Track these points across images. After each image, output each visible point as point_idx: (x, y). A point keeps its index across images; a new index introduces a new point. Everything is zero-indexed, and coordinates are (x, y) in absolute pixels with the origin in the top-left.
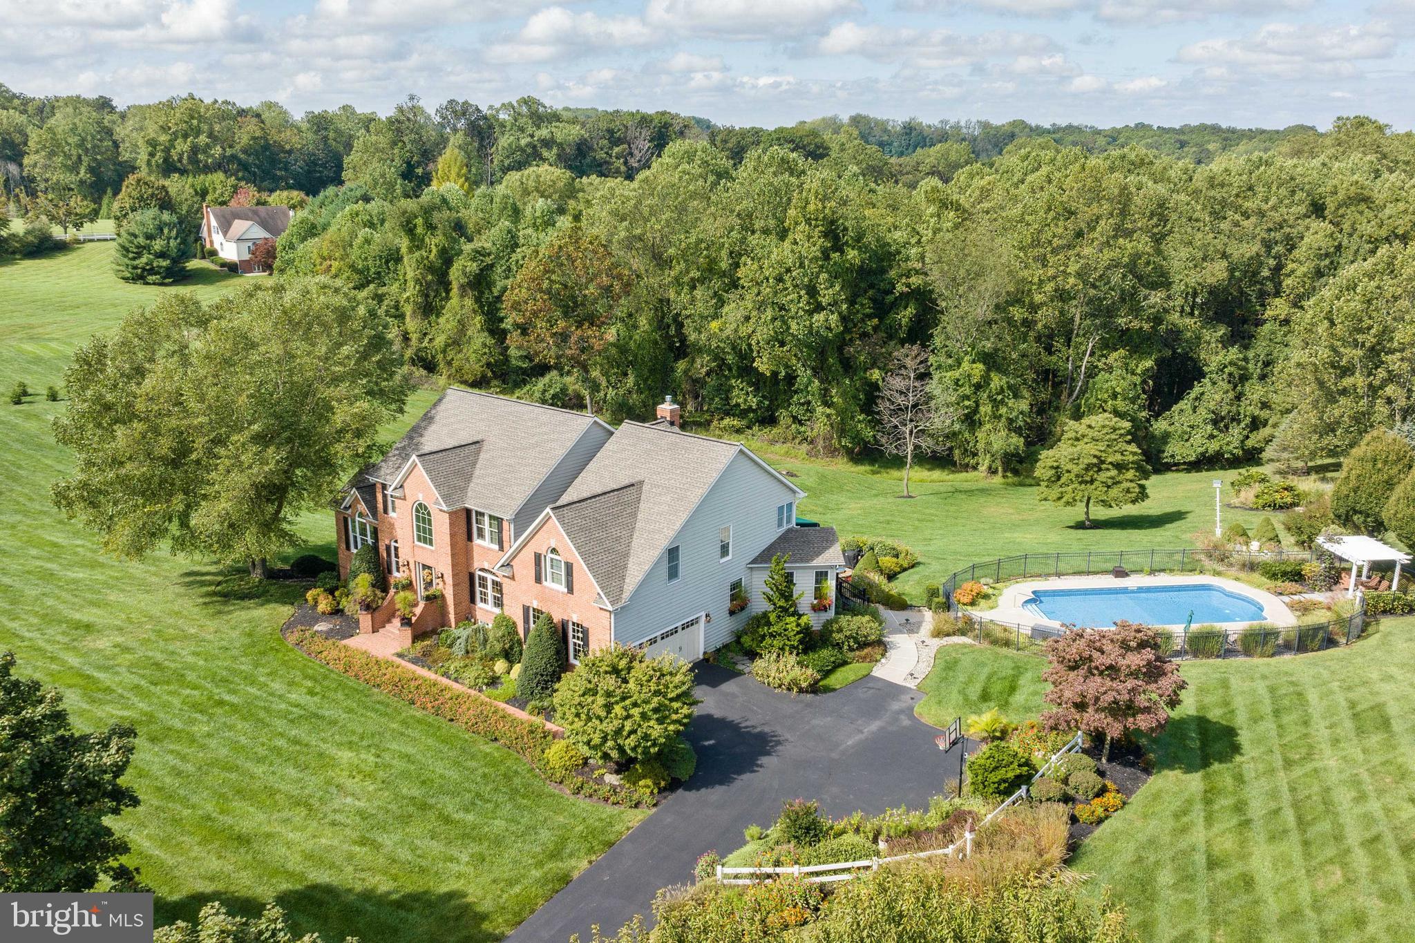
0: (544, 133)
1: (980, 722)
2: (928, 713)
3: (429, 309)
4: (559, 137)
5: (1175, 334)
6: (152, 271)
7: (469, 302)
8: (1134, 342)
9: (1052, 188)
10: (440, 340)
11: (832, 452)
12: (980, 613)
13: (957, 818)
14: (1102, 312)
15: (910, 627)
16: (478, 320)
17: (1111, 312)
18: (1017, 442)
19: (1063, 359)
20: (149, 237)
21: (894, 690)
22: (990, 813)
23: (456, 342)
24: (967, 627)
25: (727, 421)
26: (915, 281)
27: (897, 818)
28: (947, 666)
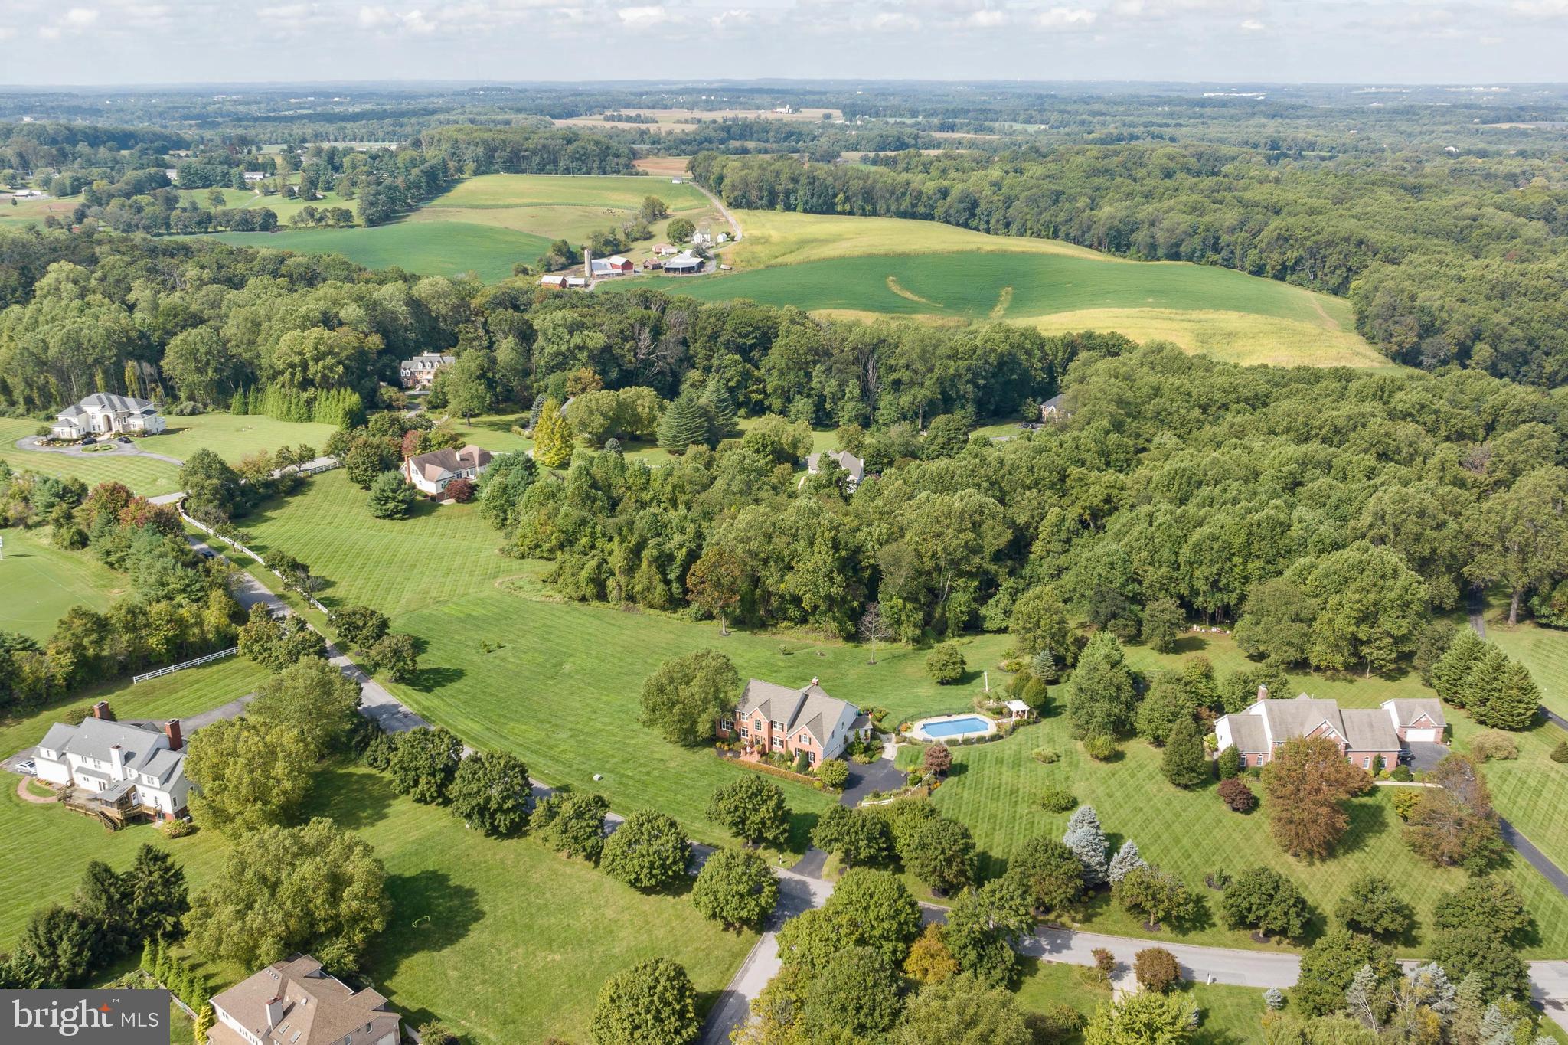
0: (576, 340)
1: (911, 768)
2: (898, 767)
3: (630, 570)
4: (590, 344)
5: (986, 572)
6: (397, 513)
7: (653, 569)
8: (970, 575)
9: (929, 505)
10: (638, 588)
11: (835, 636)
12: (908, 735)
13: (906, 791)
14: (955, 563)
15: (889, 740)
16: (658, 577)
17: (958, 564)
18: (918, 632)
19: (938, 581)
20: (394, 491)
21: (888, 761)
22: (914, 789)
23: (649, 589)
24: (905, 740)
25: (785, 624)
26: (872, 561)
27: (895, 791)
28: (901, 752)
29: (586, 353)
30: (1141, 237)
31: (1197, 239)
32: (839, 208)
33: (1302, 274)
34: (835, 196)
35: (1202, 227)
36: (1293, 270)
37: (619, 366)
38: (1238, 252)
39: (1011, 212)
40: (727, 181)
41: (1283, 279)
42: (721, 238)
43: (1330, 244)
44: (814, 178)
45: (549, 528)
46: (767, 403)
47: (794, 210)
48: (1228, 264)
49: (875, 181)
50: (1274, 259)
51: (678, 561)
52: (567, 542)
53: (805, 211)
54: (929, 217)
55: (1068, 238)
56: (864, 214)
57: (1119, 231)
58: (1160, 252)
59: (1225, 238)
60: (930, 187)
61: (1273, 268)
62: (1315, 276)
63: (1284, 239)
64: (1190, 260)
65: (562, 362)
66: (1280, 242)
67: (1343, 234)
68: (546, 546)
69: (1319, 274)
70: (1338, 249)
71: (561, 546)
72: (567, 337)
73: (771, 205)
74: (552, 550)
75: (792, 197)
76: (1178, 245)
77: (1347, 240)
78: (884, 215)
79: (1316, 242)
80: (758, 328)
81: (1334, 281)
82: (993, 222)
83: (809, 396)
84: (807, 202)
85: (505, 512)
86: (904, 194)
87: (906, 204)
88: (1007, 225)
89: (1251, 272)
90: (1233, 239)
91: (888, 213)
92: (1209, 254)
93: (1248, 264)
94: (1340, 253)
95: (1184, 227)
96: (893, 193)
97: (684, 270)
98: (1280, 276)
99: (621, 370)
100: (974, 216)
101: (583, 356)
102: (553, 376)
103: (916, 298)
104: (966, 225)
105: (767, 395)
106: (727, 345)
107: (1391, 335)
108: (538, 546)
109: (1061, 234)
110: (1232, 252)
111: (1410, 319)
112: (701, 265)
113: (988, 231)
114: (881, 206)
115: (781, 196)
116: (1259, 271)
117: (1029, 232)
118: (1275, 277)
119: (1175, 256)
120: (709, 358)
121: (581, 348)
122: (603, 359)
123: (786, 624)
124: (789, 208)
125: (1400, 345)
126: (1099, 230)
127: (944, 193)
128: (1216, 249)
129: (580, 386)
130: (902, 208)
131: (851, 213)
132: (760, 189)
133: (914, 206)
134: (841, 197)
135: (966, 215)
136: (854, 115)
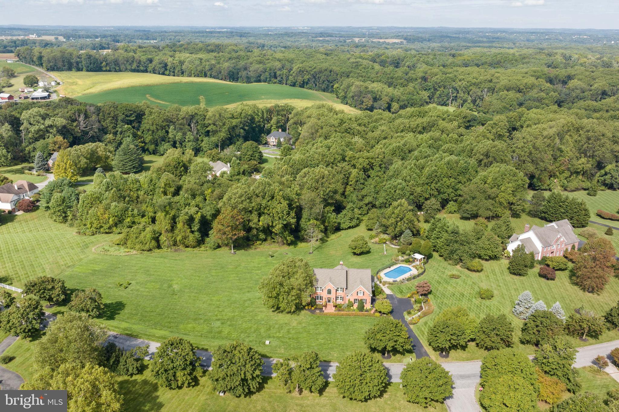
1: (408, 296)
2: (399, 297)
4: (56, 124)
7: (185, 226)
12: (383, 280)
14: (325, 200)
15: (379, 285)
16: (188, 230)
17: (327, 200)
21: (391, 295)
22: (422, 305)
23: (184, 238)
28: (392, 289)
29: (55, 129)
30: (243, 74)
31: (267, 74)
32: (104, 69)
33: (311, 85)
34: (102, 63)
35: (268, 69)
36: (307, 83)
37: (72, 134)
38: (284, 78)
39: (184, 67)
40: (44, 59)
41: (303, 87)
42: (53, 83)
43: (320, 72)
44: (90, 56)
45: (106, 216)
46: (146, 147)
47: (82, 70)
48: (280, 82)
49: (119, 56)
50: (300, 79)
51: (197, 220)
52: (119, 222)
53: (87, 71)
54: (146, 71)
55: (211, 76)
56: (116, 71)
57: (233, 73)
58: (252, 80)
59: (278, 73)
60: (144, 58)
61: (300, 83)
62: (316, 85)
63: (301, 72)
64: (265, 82)
65: (41, 135)
66: (301, 73)
67: (324, 68)
68: (106, 226)
69: (318, 84)
70: (324, 74)
71: (116, 225)
72: (42, 121)
73: (70, 69)
74: (110, 228)
75: (80, 65)
76: (259, 76)
77: (326, 70)
78: (124, 71)
79: (315, 72)
80: (135, 112)
81: (324, 86)
82: (176, 71)
83: (169, 142)
84: (88, 67)
85: (65, 213)
86: (133, 62)
87: (134, 66)
88: (183, 73)
89: (291, 85)
90: (282, 73)
91: (126, 70)
92: (272, 79)
93: (289, 82)
94: (325, 75)
95: (261, 69)
96: (127, 61)
97: (42, 98)
98: (302, 86)
99: (73, 137)
100: (166, 69)
101: (54, 130)
102: (38, 143)
103: (164, 103)
104: (163, 74)
105: (146, 143)
106: (123, 121)
107: (363, 102)
108: (101, 227)
109: (208, 75)
110: (282, 78)
111: (369, 95)
112: (49, 96)
113: (174, 76)
114: (122, 67)
115: (75, 64)
116: (294, 85)
117: (193, 75)
118: (300, 87)
119: (259, 81)
120: (114, 128)
121: (51, 126)
122: (64, 131)
123: (258, 242)
124: (79, 70)
125: (366, 105)
126: (224, 73)
127: (151, 61)
128: (276, 77)
129: (57, 146)
130: (133, 68)
131: (110, 71)
132: (63, 61)
133: (138, 67)
134: (104, 63)
135: (163, 69)
136: (69, 38)
